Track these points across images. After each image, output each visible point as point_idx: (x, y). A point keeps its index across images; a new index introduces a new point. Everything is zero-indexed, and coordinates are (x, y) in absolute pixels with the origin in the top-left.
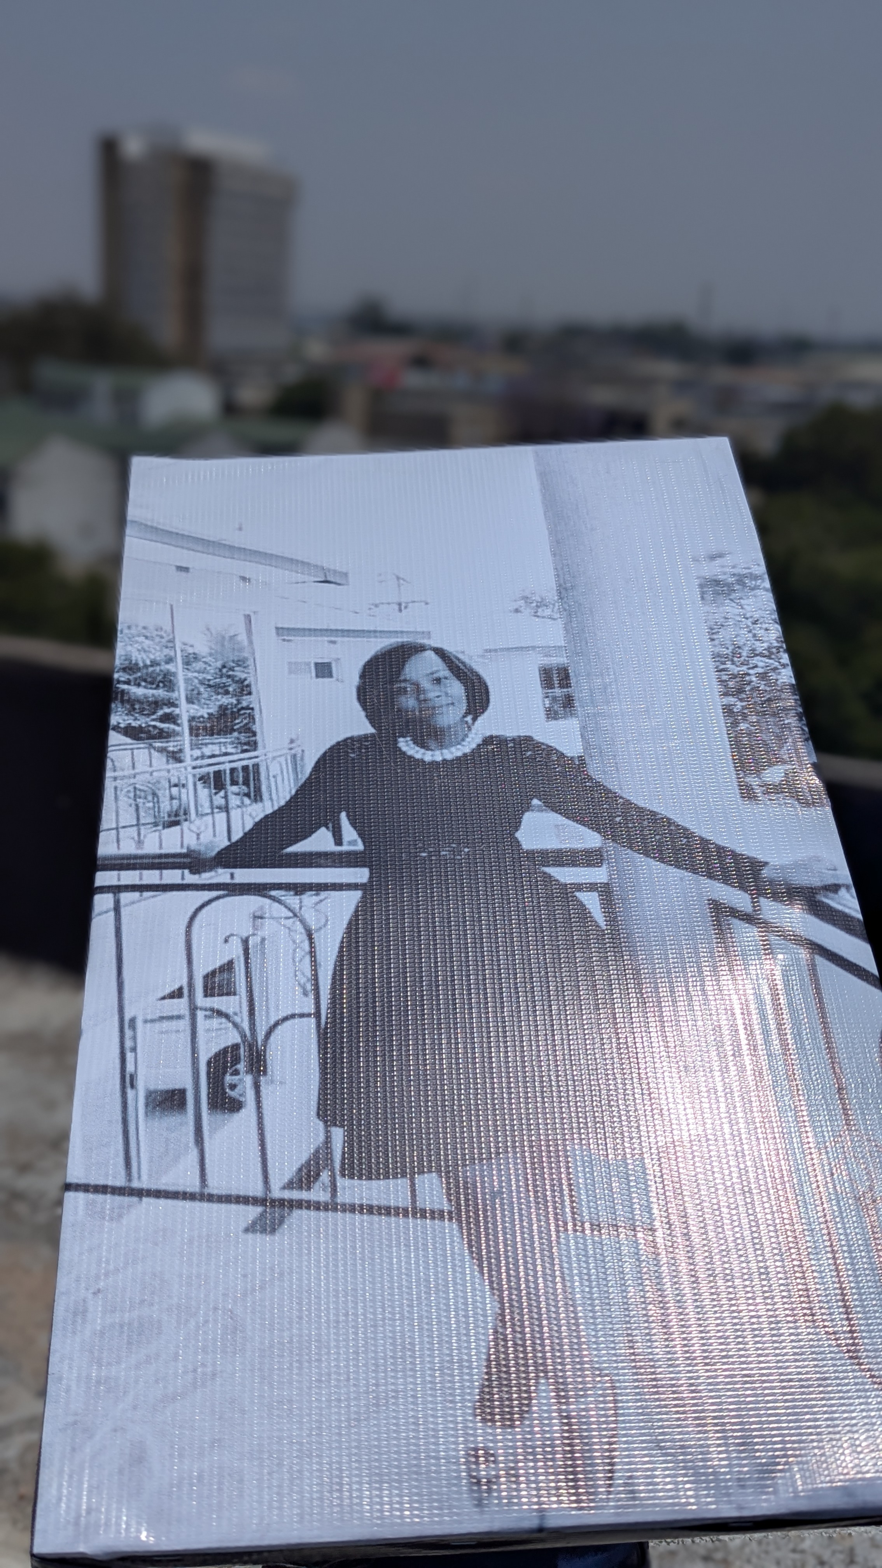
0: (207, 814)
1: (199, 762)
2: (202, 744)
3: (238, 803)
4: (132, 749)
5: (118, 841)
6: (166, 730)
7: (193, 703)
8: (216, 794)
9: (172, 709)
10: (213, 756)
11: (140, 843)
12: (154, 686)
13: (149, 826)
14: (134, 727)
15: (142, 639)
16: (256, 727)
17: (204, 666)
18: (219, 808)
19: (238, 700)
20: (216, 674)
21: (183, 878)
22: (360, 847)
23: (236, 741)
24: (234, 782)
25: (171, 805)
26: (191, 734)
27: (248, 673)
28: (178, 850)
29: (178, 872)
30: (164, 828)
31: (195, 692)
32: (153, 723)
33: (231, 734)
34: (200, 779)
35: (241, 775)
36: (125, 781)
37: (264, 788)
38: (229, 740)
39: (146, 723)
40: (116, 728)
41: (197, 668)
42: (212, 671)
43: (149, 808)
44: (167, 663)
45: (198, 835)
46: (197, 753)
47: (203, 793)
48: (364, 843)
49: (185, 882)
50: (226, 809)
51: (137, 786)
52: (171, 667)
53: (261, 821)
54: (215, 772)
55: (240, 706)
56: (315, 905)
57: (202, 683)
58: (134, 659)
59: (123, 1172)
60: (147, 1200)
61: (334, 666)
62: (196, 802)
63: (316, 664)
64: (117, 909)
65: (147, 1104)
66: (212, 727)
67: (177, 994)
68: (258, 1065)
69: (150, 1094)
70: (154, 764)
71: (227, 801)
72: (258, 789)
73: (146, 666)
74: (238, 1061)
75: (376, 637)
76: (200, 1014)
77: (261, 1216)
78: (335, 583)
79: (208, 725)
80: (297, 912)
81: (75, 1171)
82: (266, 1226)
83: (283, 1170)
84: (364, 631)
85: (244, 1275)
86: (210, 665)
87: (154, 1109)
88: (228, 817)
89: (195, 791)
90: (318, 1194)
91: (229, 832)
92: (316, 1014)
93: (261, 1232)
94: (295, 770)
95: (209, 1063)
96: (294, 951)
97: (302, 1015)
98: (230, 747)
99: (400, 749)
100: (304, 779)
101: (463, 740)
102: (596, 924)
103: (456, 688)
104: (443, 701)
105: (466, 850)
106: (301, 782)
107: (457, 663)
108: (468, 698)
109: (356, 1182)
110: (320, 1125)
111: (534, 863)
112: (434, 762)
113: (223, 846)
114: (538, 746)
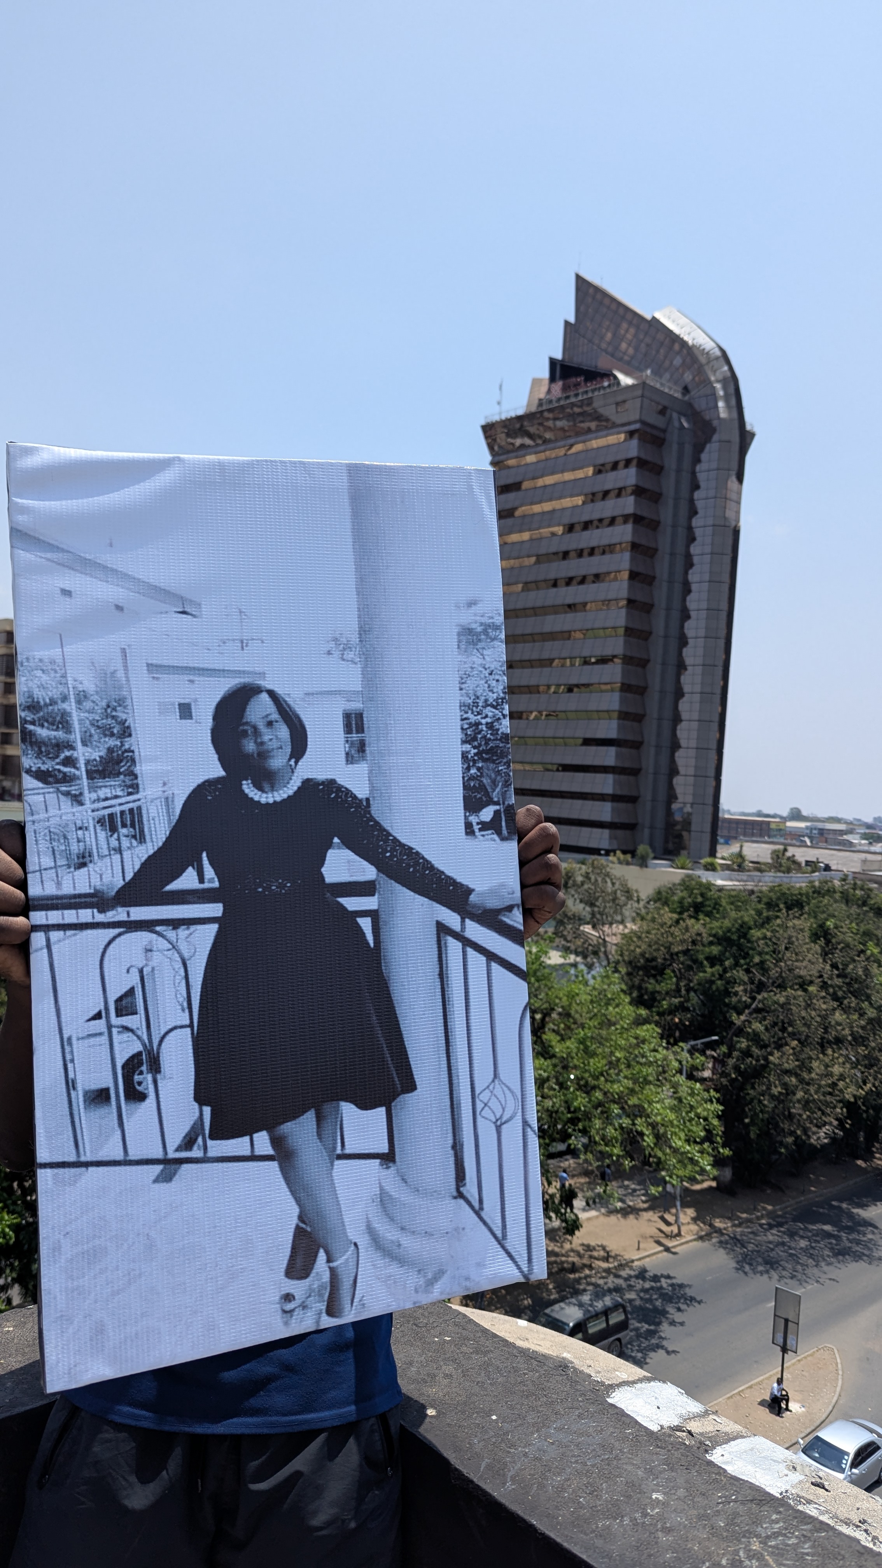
0: (106, 856)
1: (96, 805)
2: (97, 787)
3: (129, 845)
4: (44, 793)
5: (42, 882)
6: (68, 774)
7: (87, 746)
8: (111, 836)
9: (71, 752)
10: (106, 799)
11: (59, 884)
12: (55, 727)
13: (64, 867)
14: (43, 771)
15: (39, 673)
16: (137, 769)
17: (92, 704)
18: (114, 849)
19: (121, 742)
20: (102, 713)
21: (93, 917)
22: (216, 884)
23: (123, 784)
24: (124, 825)
25: (79, 846)
26: (88, 778)
27: (127, 713)
28: (87, 890)
29: (89, 911)
30: (75, 869)
31: (88, 734)
32: (58, 767)
33: (118, 777)
34: (98, 822)
35: (128, 816)
36: (42, 823)
37: (146, 830)
38: (117, 783)
39: (52, 767)
40: (28, 771)
41: (87, 708)
42: (99, 711)
43: (62, 851)
44: (63, 701)
45: (101, 876)
46: (94, 796)
47: (102, 835)
48: (219, 881)
49: (95, 921)
50: (119, 850)
51: (52, 830)
52: (65, 706)
53: (146, 861)
54: (109, 815)
55: (123, 748)
56: (187, 938)
57: (93, 725)
58: (35, 696)
59: (74, 1152)
60: (91, 1169)
61: (193, 707)
62: (97, 844)
63: (180, 705)
64: (49, 946)
65: (85, 1101)
66: (104, 770)
67: (98, 1016)
68: (155, 1066)
69: (86, 1093)
70: (62, 807)
71: (120, 843)
72: (142, 831)
73: (46, 705)
74: (142, 1064)
75: (224, 677)
76: (115, 1031)
77: (162, 1171)
78: (191, 615)
79: (101, 768)
80: (175, 944)
81: (43, 1154)
82: (166, 1177)
83: (175, 1139)
84: (215, 670)
85: (154, 1211)
86: (97, 705)
87: (90, 1104)
88: (122, 858)
89: (96, 833)
90: (196, 1153)
91: (123, 872)
92: (191, 1025)
93: (163, 1182)
94: (168, 812)
95: (123, 1067)
96: (174, 977)
97: (182, 1027)
98: (118, 789)
99: (243, 791)
100: (175, 821)
101: (288, 783)
102: (368, 944)
103: (283, 732)
104: (274, 744)
105: (289, 885)
106: (173, 824)
107: (285, 706)
108: (292, 742)
109: (218, 1142)
110: (196, 1106)
111: (332, 894)
112: (268, 804)
113: (120, 886)
114: (339, 789)
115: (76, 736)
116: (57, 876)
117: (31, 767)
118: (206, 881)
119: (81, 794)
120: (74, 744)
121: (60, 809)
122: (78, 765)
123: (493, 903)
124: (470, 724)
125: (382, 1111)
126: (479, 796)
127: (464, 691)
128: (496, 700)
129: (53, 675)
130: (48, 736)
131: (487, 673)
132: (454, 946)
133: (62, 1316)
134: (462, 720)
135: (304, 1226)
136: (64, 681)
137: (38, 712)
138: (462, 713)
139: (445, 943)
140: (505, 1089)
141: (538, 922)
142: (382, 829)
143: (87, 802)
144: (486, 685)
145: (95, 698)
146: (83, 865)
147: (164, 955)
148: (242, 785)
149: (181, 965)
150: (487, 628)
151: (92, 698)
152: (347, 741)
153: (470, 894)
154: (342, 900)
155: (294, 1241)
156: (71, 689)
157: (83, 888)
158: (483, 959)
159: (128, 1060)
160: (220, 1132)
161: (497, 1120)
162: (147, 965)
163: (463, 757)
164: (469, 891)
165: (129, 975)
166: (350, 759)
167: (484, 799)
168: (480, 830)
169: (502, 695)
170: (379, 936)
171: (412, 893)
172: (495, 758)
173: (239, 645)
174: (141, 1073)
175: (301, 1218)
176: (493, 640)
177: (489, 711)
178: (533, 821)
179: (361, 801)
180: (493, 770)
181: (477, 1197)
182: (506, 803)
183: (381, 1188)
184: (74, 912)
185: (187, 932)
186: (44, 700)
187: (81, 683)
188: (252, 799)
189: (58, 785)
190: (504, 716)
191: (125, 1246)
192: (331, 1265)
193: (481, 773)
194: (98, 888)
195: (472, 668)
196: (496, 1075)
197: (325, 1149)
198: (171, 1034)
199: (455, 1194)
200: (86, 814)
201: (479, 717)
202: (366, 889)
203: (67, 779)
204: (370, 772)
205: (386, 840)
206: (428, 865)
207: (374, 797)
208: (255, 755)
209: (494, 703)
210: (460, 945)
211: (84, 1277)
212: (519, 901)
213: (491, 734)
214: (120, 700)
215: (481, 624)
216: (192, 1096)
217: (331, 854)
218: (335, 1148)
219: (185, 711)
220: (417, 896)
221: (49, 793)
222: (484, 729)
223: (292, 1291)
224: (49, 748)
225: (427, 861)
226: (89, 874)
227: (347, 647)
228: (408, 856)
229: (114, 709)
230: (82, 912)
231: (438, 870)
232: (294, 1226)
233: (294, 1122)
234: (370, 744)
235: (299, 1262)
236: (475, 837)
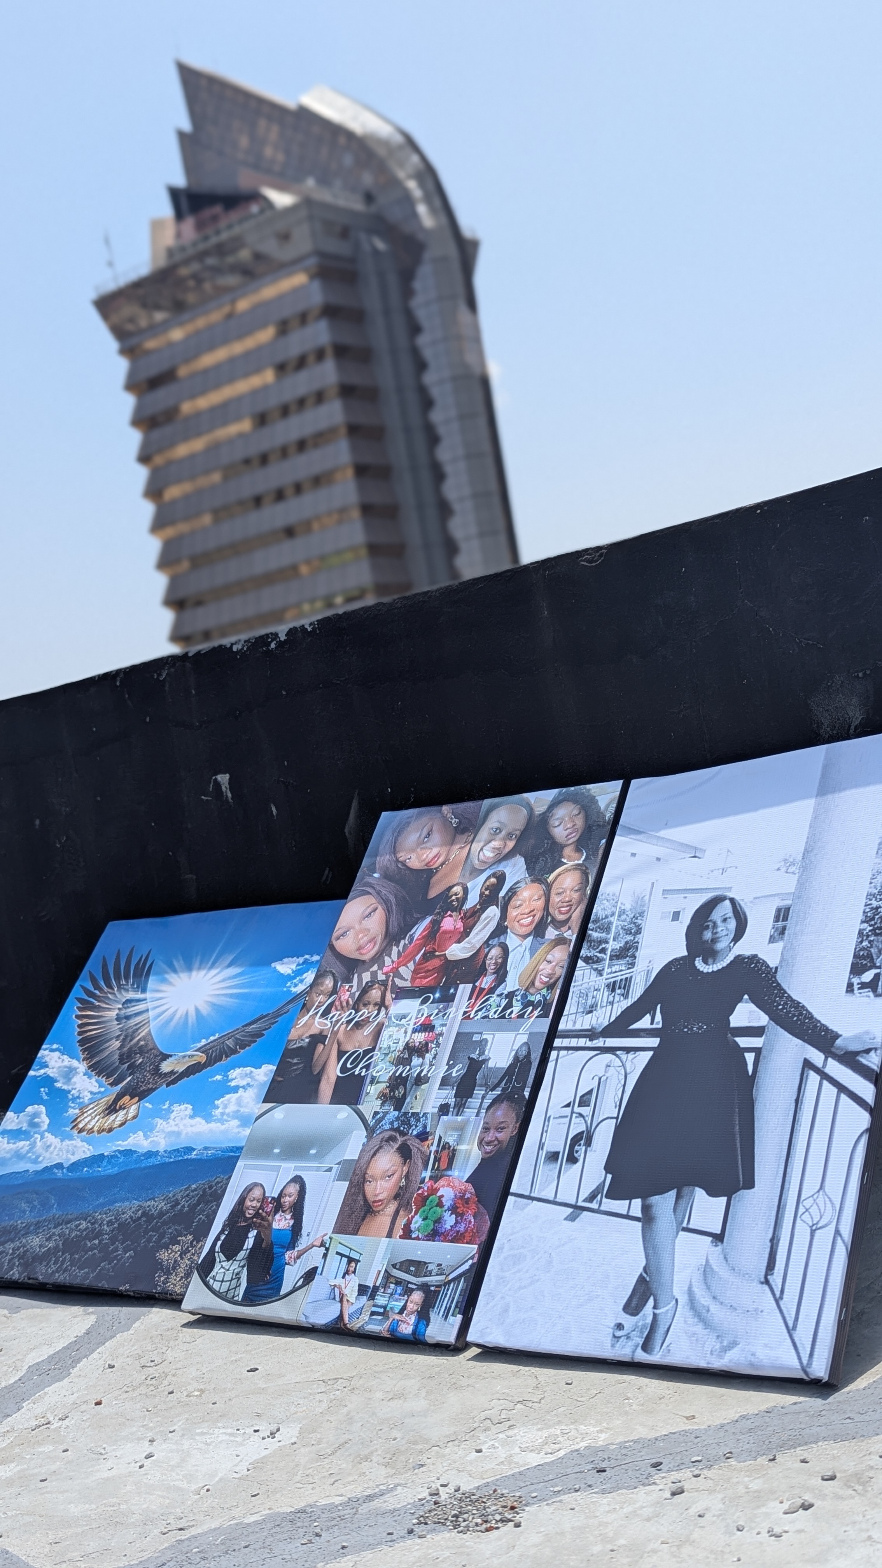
0: (604, 1006)
1: (609, 976)
2: (613, 965)
3: (618, 1000)
4: (585, 969)
5: (567, 1021)
6: (600, 957)
7: (615, 941)
8: (611, 994)
9: (606, 945)
10: (616, 972)
11: (575, 1023)
12: (603, 932)
13: (580, 1014)
14: (588, 956)
15: (605, 901)
16: (637, 954)
17: (625, 918)
18: (610, 1003)
19: (634, 938)
20: (629, 922)
22: (660, 1026)
23: (627, 963)
24: (620, 988)
25: (592, 1001)
26: (609, 960)
27: (642, 921)
30: (586, 1014)
33: (626, 959)
35: (624, 982)
38: (624, 962)
40: (581, 958)
44: (611, 916)
46: (609, 970)
47: (606, 993)
48: (662, 1024)
49: (585, 1046)
51: (582, 990)
52: (611, 919)
53: (624, 1010)
54: (614, 982)
55: (634, 942)
56: (633, 1060)
57: (622, 928)
61: (681, 913)
63: (674, 913)
64: (557, 1059)
65: (545, 1158)
67: (568, 1105)
68: (589, 1142)
69: (547, 1153)
74: (582, 1139)
76: (574, 1115)
77: (571, 1213)
78: (698, 858)
80: (623, 1063)
81: (514, 1186)
82: (572, 1218)
83: (585, 1192)
84: (701, 889)
85: (559, 1239)
86: (628, 917)
87: (547, 1160)
90: (594, 1205)
93: (569, 1220)
95: (571, 1140)
96: (618, 1084)
99: (695, 964)
100: (650, 984)
101: (725, 958)
102: (748, 1072)
103: (732, 925)
104: (724, 934)
105: (705, 1027)
106: (647, 987)
107: (738, 907)
108: (735, 934)
109: (610, 1200)
110: (604, 1172)
111: (732, 1035)
112: (708, 973)
113: (605, 1025)
114: (758, 960)
117: (584, 956)
123: (854, 1046)
124: (872, 908)
125: (723, 1200)
127: (873, 885)
129: (611, 902)
130: (598, 937)
132: (813, 1078)
134: (866, 905)
135: (645, 1275)
136: (616, 905)
137: (598, 924)
138: (867, 901)
139: (807, 1076)
140: (827, 1199)
142: (781, 989)
143: (605, 974)
145: (629, 913)
146: (590, 1012)
147: (615, 1068)
148: (695, 960)
149: (623, 1075)
151: (627, 913)
152: (774, 928)
153: (837, 1039)
154: (737, 1039)
155: (635, 1286)
156: (618, 909)
158: (836, 1090)
159: (575, 1135)
160: (612, 1194)
161: (813, 1225)
162: (604, 1075)
163: (859, 933)
164: (837, 1036)
165: (593, 1081)
166: (772, 940)
168: (859, 989)
170: (757, 1067)
171: (791, 1036)
173: (721, 872)
174: (580, 1145)
175: (645, 1269)
179: (771, 969)
181: (780, 1286)
183: (707, 1261)
184: (577, 1040)
185: (633, 1056)
186: (603, 917)
187: (624, 906)
188: (699, 969)
189: (594, 965)
192: (656, 1311)
196: (822, 1187)
197: (676, 1220)
198: (605, 1122)
199: (763, 1279)
200: (602, 982)
201: (880, 902)
202: (758, 1032)
203: (599, 961)
204: (784, 948)
205: (782, 997)
206: (810, 1016)
207: (781, 966)
208: (710, 941)
210: (818, 1078)
214: (642, 913)
216: (604, 1165)
217: (739, 1006)
218: (682, 1222)
219: (677, 917)
220: (794, 1039)
221: (588, 969)
223: (623, 1322)
224: (597, 944)
225: (809, 1012)
227: (792, 864)
229: (637, 919)
230: (581, 1040)
231: (816, 1019)
232: (639, 1274)
233: (661, 1196)
234: (789, 928)
235: (635, 1302)
236: (854, 994)
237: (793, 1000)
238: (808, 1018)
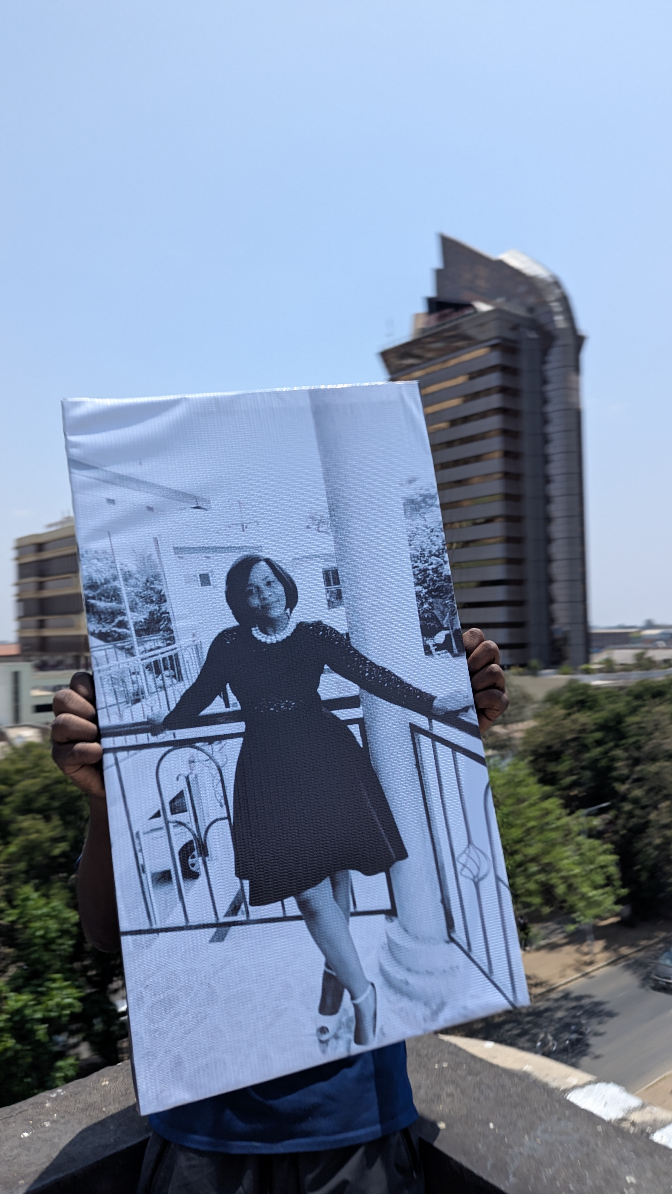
0: (154, 692)
1: (144, 655)
2: (144, 642)
3: (170, 683)
4: (105, 649)
5: (108, 716)
6: (122, 634)
7: (134, 611)
8: (157, 677)
9: (123, 617)
10: (151, 650)
11: (121, 716)
12: (109, 600)
13: (124, 704)
14: (103, 633)
15: (95, 561)
16: (173, 626)
17: (135, 581)
18: (160, 687)
19: (159, 607)
20: (143, 587)
21: (148, 740)
22: (239, 707)
23: (163, 638)
24: (166, 669)
25: (133, 687)
26: (136, 636)
27: (162, 585)
28: (142, 719)
29: (144, 735)
30: (132, 704)
31: (134, 603)
32: (114, 629)
33: (159, 633)
34: (147, 668)
35: (169, 661)
36: (105, 672)
37: (183, 671)
38: (158, 637)
39: (110, 629)
40: (93, 634)
41: (132, 584)
42: (141, 585)
43: (122, 691)
44: (114, 580)
45: (152, 708)
46: (142, 648)
47: (150, 677)
48: (241, 705)
49: (150, 742)
50: (164, 688)
51: (113, 676)
52: (116, 584)
53: (184, 694)
54: (154, 662)
55: (161, 611)
56: (220, 750)
57: (137, 596)
58: (94, 578)
59: (147, 921)
60: (161, 934)
61: (210, 576)
62: (147, 684)
63: (200, 575)
64: (117, 763)
65: (153, 881)
66: (148, 629)
67: (157, 815)
68: (204, 851)
69: (153, 875)
70: (119, 659)
71: (164, 682)
72: (180, 672)
73: (102, 584)
74: (193, 850)
75: (232, 552)
76: (171, 825)
77: (216, 933)
78: (203, 509)
79: (145, 627)
80: (211, 756)
81: (124, 925)
82: (219, 938)
83: (223, 907)
84: (224, 547)
85: (212, 965)
86: (139, 581)
87: (157, 883)
88: (166, 693)
89: (145, 676)
90: (241, 917)
91: (168, 704)
92: (228, 818)
93: (217, 941)
94: (198, 656)
95: (180, 853)
96: (213, 781)
97: (222, 819)
98: (160, 642)
99: (253, 636)
100: (204, 662)
101: (286, 627)
102: (358, 745)
103: (279, 589)
104: (273, 599)
105: (293, 704)
106: (202, 665)
107: (279, 569)
108: (286, 596)
109: (257, 907)
110: (237, 880)
111: (327, 708)
112: (272, 644)
113: (166, 714)
114: (325, 627)
115: (126, 605)
116: (119, 710)
117: (94, 631)
118: (231, 705)
119: (132, 648)
120: (125, 611)
121: (117, 660)
122: (128, 627)
123: (452, 706)
124: (420, 570)
125: (382, 876)
126: (432, 624)
127: (413, 546)
128: (438, 551)
129: (105, 560)
130: (105, 607)
131: (428, 531)
132: (425, 742)
133: (148, 1052)
134: (414, 568)
135: (330, 971)
136: (113, 565)
137: (96, 590)
138: (413, 563)
139: (418, 740)
140: (478, 851)
141: (489, 719)
142: (361, 656)
143: (138, 653)
144: (429, 540)
145: (137, 576)
146: (138, 701)
147: (203, 764)
148: (251, 631)
149: (217, 771)
150: (426, 498)
151: (135, 576)
152: (328, 592)
153: (434, 700)
154: (334, 712)
155: (323, 985)
156: (119, 571)
157: (139, 718)
158: (449, 750)
159: (183, 848)
160: (257, 900)
161: (474, 877)
162: (191, 773)
163: (417, 596)
164: (433, 698)
165: (179, 782)
166: (331, 605)
167: (437, 626)
168: (436, 650)
169: (442, 547)
170: (366, 738)
171: (388, 703)
172: (442, 594)
173: (241, 527)
174: (193, 857)
175: (327, 965)
176: (431, 506)
177: (433, 559)
178: (476, 641)
179: (342, 635)
180: (441, 603)
181: (465, 939)
182: (454, 628)
183: (388, 938)
184: (133, 736)
185: (220, 746)
186: (100, 580)
187: (126, 566)
188: (260, 641)
189: (115, 642)
190: (445, 562)
191: (192, 994)
192: (355, 1002)
193: (432, 607)
194: (150, 717)
195: (417, 528)
196: (470, 842)
197: (341, 908)
198: (214, 825)
199: (447, 939)
200: (137, 662)
201: (426, 564)
202: (353, 702)
203: (121, 637)
204: (347, 613)
205: (364, 664)
206: (399, 681)
207: (352, 632)
208: (260, 608)
209: (437, 553)
210: (429, 741)
211: (162, 1020)
212: (473, 703)
213: (437, 577)
214: (155, 576)
215: (421, 495)
216: (234, 872)
217: (323, 677)
218: (348, 908)
219: (205, 580)
220: (392, 705)
221: (109, 648)
222: (431, 573)
223: (326, 1025)
224: (107, 616)
225: (397, 677)
226: (143, 708)
227: (321, 522)
228: (382, 675)
229: (152, 583)
230: (139, 736)
231: (407, 684)
232: (322, 972)
233: (314, 888)
234: (345, 592)
235: (329, 1001)
236: (434, 657)
237: (377, 667)
238: (399, 683)
